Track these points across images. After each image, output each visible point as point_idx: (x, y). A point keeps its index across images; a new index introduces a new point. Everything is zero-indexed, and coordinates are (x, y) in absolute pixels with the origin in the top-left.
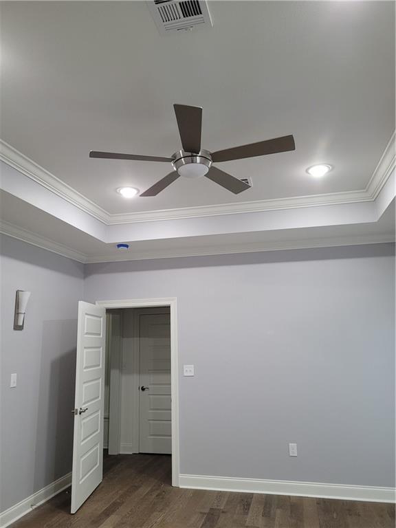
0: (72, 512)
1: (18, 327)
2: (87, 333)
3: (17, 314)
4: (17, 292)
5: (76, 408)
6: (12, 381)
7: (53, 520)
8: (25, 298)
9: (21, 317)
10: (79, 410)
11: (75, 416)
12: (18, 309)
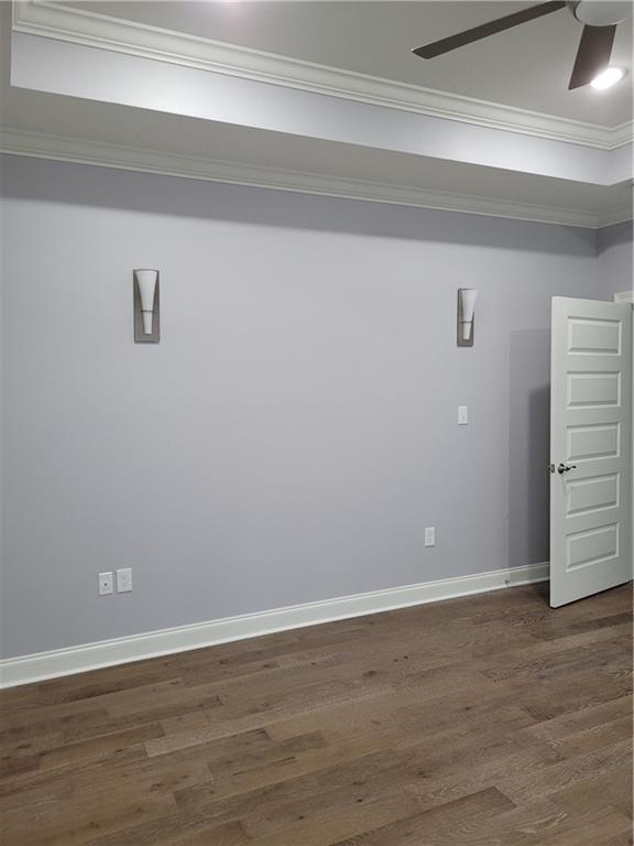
0: (552, 605)
1: (464, 343)
2: (572, 349)
3: (461, 323)
4: (459, 291)
5: (552, 463)
6: (460, 417)
7: (525, 606)
8: (470, 299)
9: (467, 327)
10: (557, 467)
11: (552, 475)
12: (462, 315)
